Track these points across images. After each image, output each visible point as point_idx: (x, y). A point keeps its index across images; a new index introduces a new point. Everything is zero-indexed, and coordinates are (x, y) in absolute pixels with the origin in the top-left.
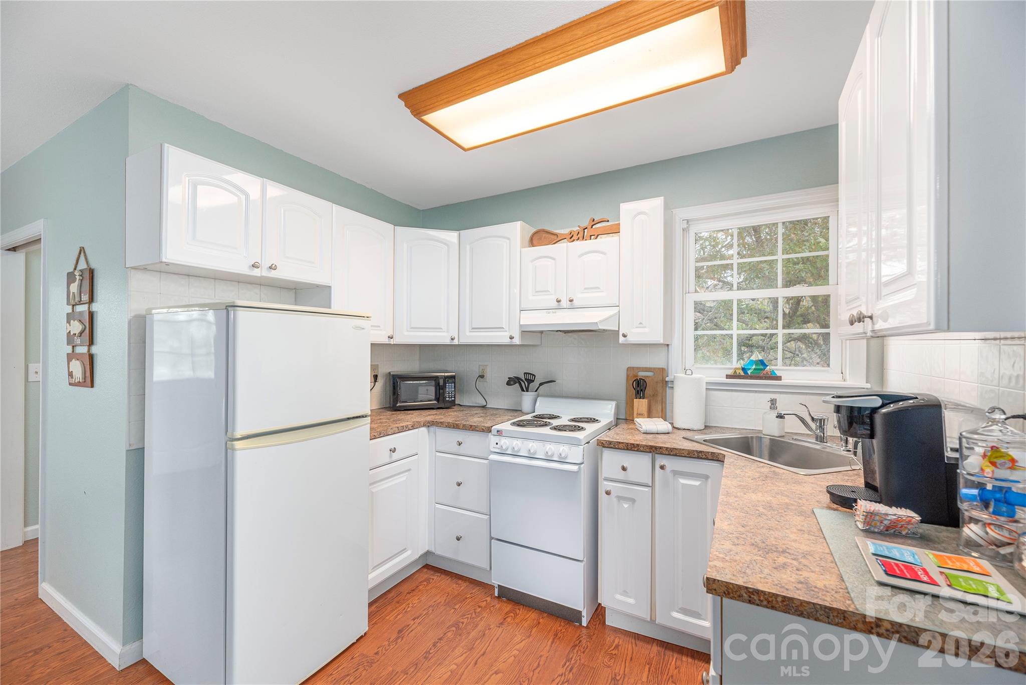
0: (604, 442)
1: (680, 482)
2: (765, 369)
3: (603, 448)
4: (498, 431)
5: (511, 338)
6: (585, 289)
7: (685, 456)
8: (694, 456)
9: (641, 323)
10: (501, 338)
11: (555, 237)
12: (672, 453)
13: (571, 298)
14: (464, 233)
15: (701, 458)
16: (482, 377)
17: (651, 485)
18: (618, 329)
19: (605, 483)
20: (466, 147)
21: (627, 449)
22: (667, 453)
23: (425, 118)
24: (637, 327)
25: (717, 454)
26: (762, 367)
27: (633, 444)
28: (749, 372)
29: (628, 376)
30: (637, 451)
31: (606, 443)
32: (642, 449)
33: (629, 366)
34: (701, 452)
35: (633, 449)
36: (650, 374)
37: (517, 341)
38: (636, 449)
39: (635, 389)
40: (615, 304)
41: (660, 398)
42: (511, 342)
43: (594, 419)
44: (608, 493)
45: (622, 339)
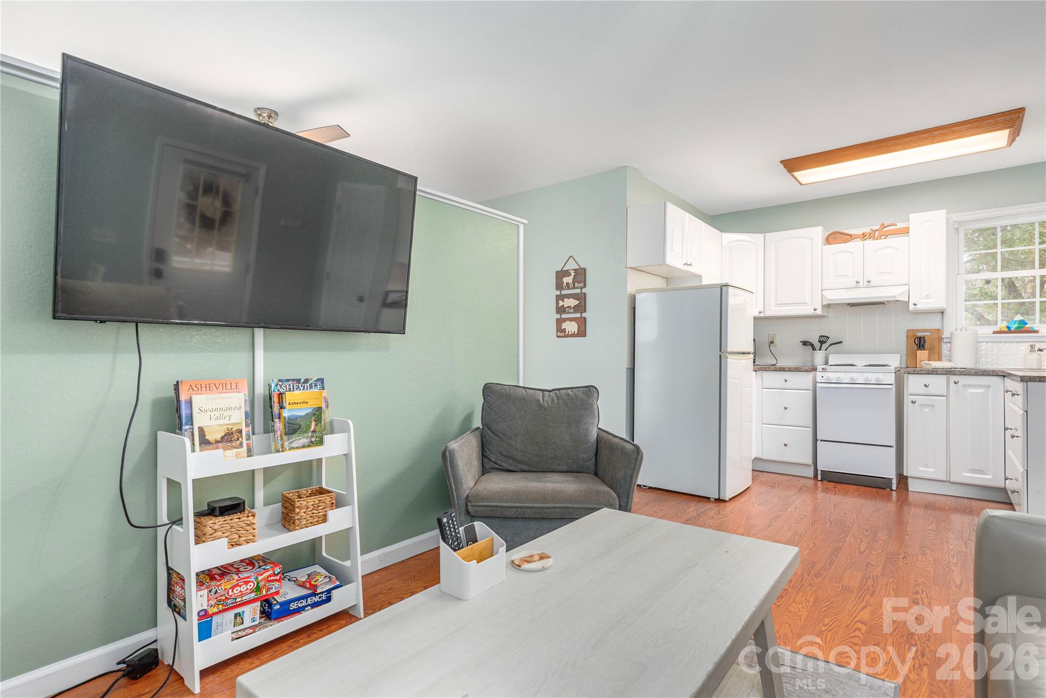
0: (910, 371)
1: (969, 391)
2: (1025, 326)
3: (909, 375)
4: (823, 369)
5: (815, 310)
6: (881, 273)
7: (973, 375)
8: (980, 374)
9: (928, 296)
10: (807, 310)
11: (850, 237)
13: (870, 280)
14: (768, 235)
15: (985, 375)
16: (772, 342)
17: (946, 395)
18: (908, 301)
20: (803, 183)
21: (929, 374)
22: (959, 374)
23: (795, 174)
24: (926, 298)
25: (997, 372)
26: (1023, 324)
27: (933, 370)
28: (1012, 328)
29: (908, 336)
30: (936, 374)
32: (939, 373)
33: (909, 329)
34: (985, 371)
35: (932, 373)
36: (928, 334)
37: (819, 311)
39: (917, 345)
40: (907, 283)
41: (936, 351)
42: (814, 313)
44: (913, 402)
45: (911, 307)
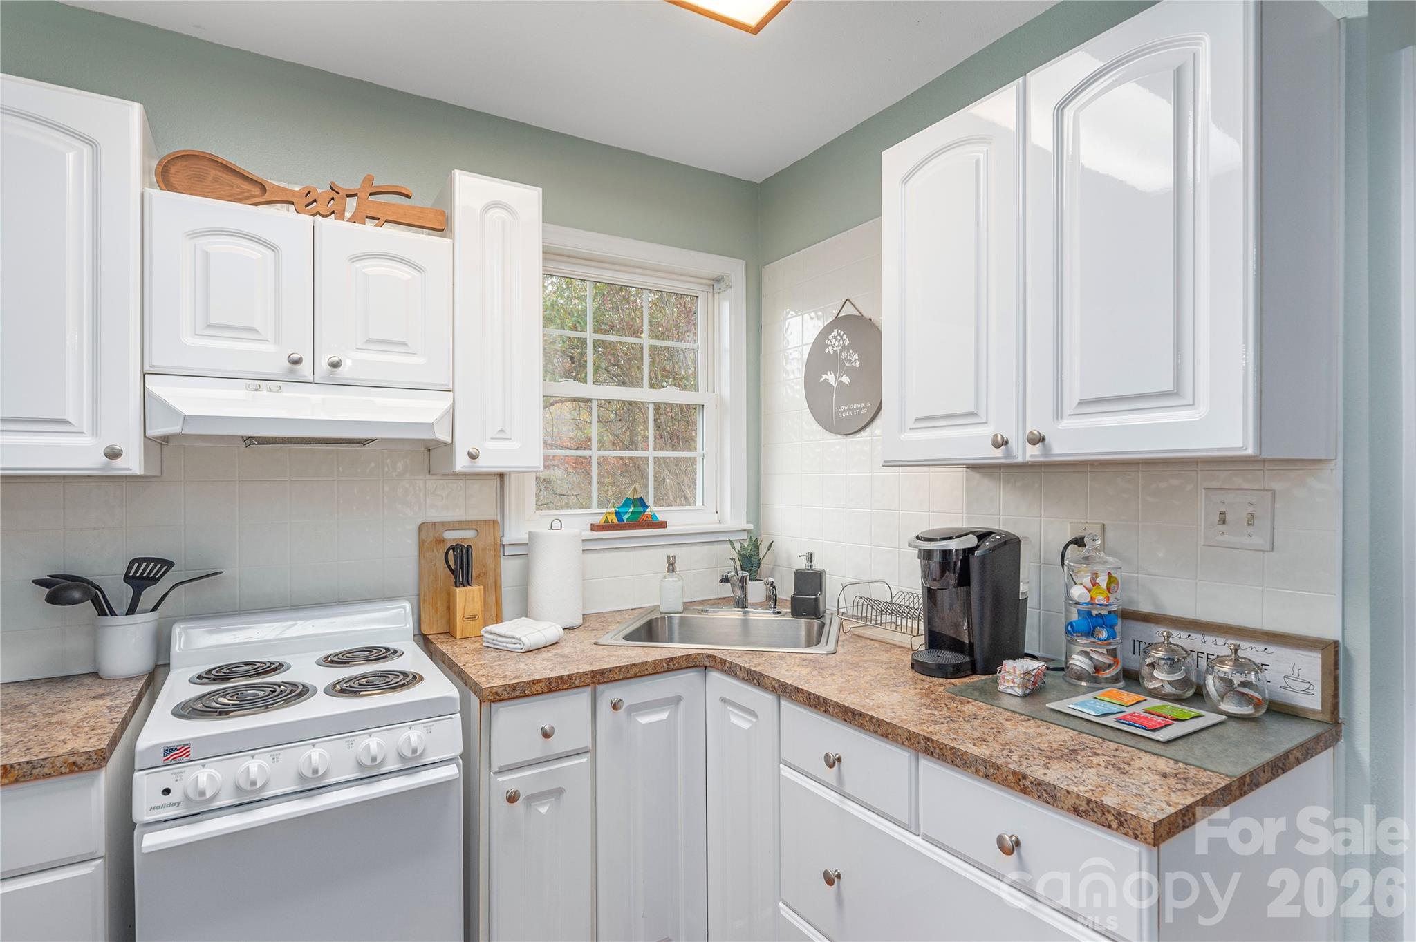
0: (500, 691)
1: (639, 722)
2: (645, 512)
5: (113, 455)
6: (370, 341)
7: (649, 674)
8: (662, 670)
9: (502, 431)
11: (257, 189)
12: (628, 676)
13: (336, 359)
15: (673, 670)
17: (590, 748)
18: (451, 442)
19: (500, 779)
21: (550, 691)
22: (621, 677)
24: (492, 438)
25: (693, 656)
26: (641, 509)
27: (561, 678)
28: (625, 518)
29: (421, 543)
30: (570, 688)
31: (505, 690)
32: (577, 682)
34: (672, 659)
35: (561, 687)
36: (468, 534)
37: (132, 463)
38: (566, 686)
39: (450, 568)
40: (447, 385)
42: (106, 467)
43: (387, 650)
44: (512, 798)
45: (461, 463)
